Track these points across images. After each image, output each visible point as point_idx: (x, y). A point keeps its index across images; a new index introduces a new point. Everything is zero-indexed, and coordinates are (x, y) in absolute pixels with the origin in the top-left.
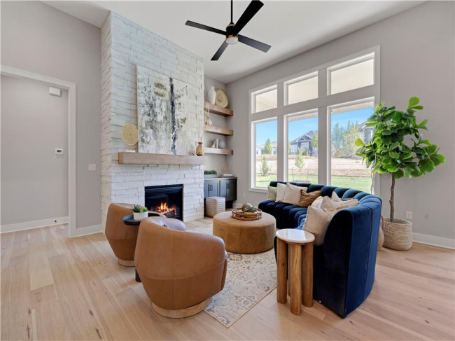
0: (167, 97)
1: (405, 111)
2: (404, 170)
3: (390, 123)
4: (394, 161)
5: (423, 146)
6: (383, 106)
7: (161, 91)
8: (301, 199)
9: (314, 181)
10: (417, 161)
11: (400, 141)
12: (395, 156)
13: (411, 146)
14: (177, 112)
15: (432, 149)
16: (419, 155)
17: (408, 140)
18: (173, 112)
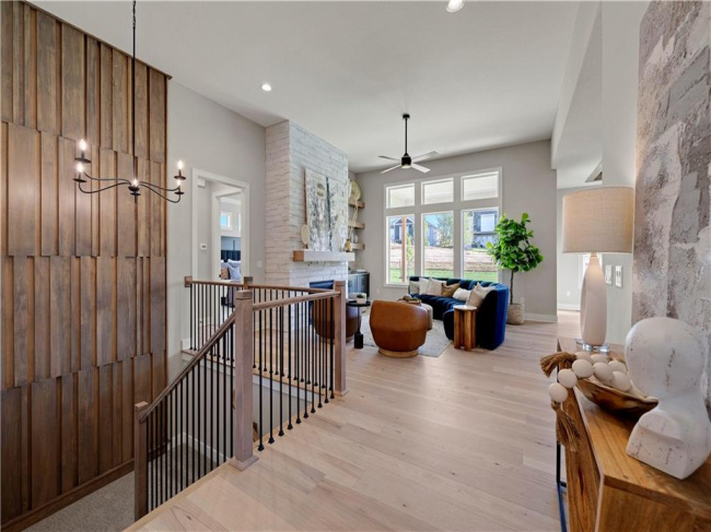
0: (325, 197)
1: (519, 222)
2: (519, 267)
3: (511, 231)
4: (513, 260)
5: (530, 249)
6: (506, 217)
7: (321, 191)
8: (443, 291)
9: (451, 276)
10: (527, 260)
11: (517, 245)
12: (513, 256)
13: (523, 249)
14: (332, 210)
15: (536, 251)
16: (528, 257)
17: (522, 245)
18: (329, 211)
